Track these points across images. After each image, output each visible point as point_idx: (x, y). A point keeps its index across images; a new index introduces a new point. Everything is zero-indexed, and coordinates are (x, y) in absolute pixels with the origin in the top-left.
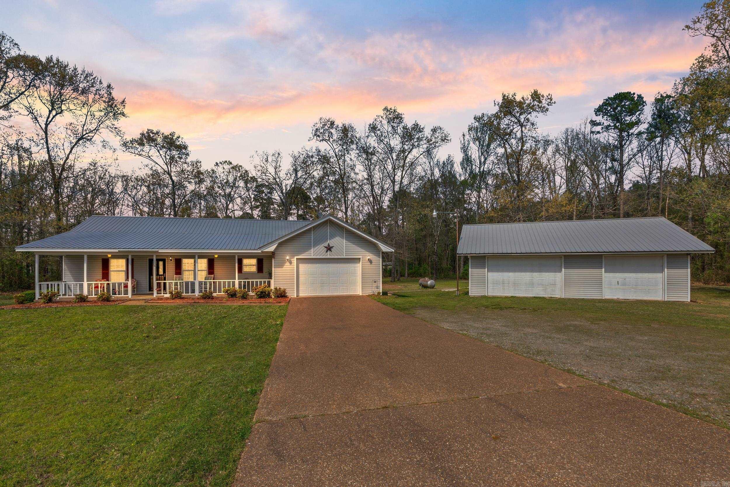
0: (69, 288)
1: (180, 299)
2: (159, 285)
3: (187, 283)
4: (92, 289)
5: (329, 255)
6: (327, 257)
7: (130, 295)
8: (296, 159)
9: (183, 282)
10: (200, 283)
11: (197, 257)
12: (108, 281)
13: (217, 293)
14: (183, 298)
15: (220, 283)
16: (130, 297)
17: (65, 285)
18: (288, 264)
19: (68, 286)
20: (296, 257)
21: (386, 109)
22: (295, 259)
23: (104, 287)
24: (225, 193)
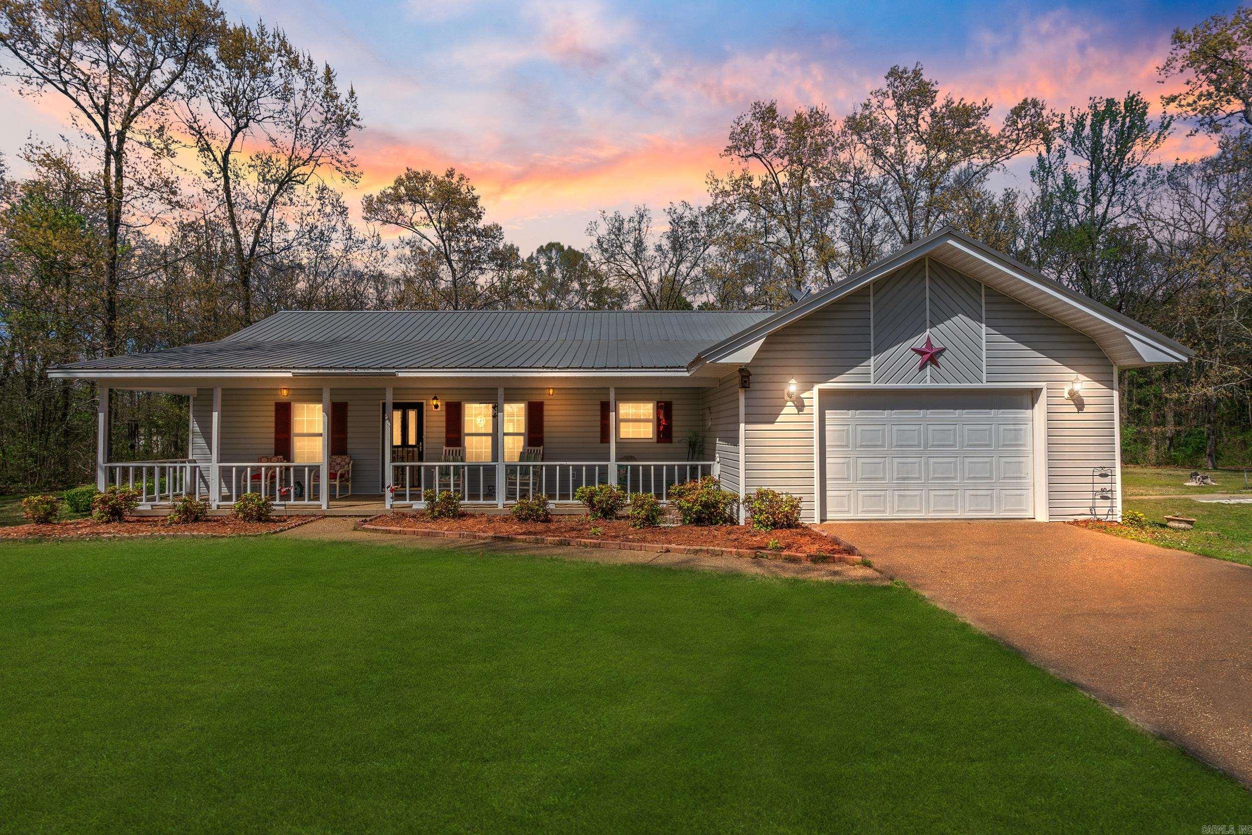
0: (202, 476)
1: (453, 517)
2: (399, 473)
3: (474, 469)
4: (246, 481)
5: (928, 381)
6: (922, 385)
7: (323, 502)
8: (676, 221)
9: (463, 467)
10: (511, 470)
11: (501, 392)
12: (289, 460)
13: (557, 501)
14: (463, 515)
15: (564, 469)
16: (324, 507)
17: (194, 469)
18: (790, 409)
19: (200, 471)
20: (817, 387)
21: (894, 74)
22: (815, 392)
23: (273, 477)
24: (544, 301)
